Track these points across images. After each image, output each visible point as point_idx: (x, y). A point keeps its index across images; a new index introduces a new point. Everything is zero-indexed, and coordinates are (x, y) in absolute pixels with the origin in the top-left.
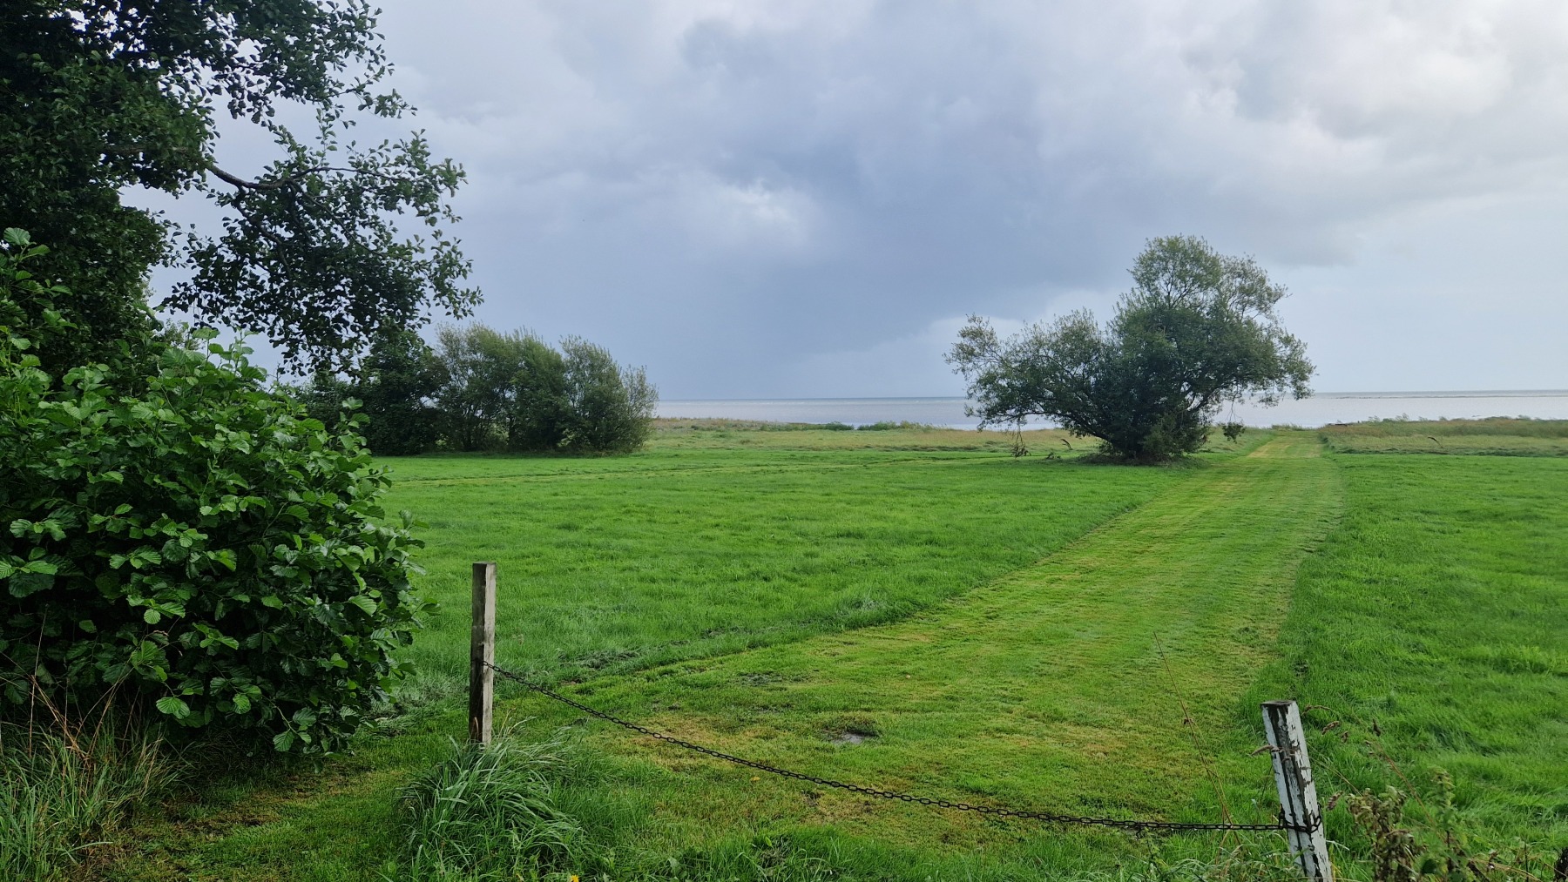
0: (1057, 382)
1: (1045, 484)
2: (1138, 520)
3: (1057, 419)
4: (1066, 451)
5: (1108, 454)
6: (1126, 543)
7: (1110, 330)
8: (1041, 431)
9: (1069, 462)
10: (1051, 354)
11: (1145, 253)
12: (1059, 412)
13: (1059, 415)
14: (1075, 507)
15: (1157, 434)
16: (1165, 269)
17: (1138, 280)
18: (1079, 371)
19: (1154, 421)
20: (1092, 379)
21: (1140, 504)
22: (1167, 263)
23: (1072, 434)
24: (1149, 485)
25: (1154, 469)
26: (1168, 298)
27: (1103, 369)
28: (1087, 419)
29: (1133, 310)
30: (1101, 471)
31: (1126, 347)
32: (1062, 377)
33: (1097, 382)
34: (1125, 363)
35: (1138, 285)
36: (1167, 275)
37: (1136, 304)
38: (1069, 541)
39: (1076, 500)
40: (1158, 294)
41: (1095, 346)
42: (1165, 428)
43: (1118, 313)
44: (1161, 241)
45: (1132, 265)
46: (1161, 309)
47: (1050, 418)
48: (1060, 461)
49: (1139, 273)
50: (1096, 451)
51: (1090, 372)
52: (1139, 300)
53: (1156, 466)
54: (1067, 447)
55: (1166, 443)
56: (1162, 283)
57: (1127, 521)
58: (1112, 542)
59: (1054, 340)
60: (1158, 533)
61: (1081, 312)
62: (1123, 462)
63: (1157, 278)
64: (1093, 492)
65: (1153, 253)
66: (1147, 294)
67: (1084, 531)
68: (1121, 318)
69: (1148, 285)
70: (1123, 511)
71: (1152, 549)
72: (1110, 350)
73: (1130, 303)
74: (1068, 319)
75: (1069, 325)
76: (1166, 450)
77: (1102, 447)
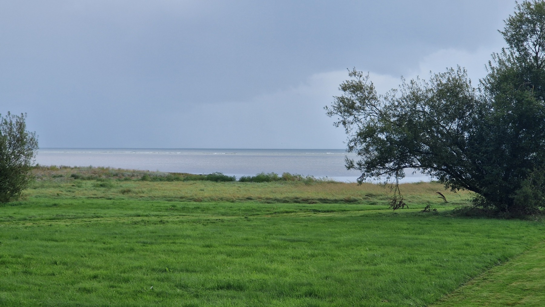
0: (433, 137)
1: (422, 237)
2: (509, 273)
3: (433, 172)
4: (442, 204)
5: (481, 207)
6: (498, 295)
7: (482, 88)
8: (418, 184)
9: (445, 215)
10: (427, 109)
11: (514, 15)
12: (435, 166)
13: (435, 169)
14: (450, 259)
15: (528, 189)
16: (533, 31)
17: (508, 41)
18: (454, 126)
19: (524, 175)
20: (466, 135)
21: (512, 256)
22: (535, 25)
23: (447, 187)
24: (520, 238)
25: (525, 223)
26: (536, 58)
27: (476, 124)
28: (461, 173)
29: (504, 69)
30: (475, 224)
31: (498, 104)
32: (438, 132)
33: (471, 137)
34: (497, 119)
35: (507, 45)
36: (534, 36)
37: (507, 64)
38: (445, 294)
39: (451, 252)
40: (527, 54)
41: (469, 102)
42: (534, 183)
43: (490, 71)
44: (529, 5)
45: (503, 26)
46: (530, 68)
47: (426, 171)
48: (436, 213)
49: (509, 34)
50: (470, 205)
51: (464, 128)
52: (509, 60)
53: (527, 219)
54: (442, 200)
55: (536, 197)
56: (531, 44)
57: (499, 274)
58: (485, 294)
59: (430, 95)
60: (528, 285)
61: (456, 69)
62: (495, 215)
63: (526, 40)
64: (467, 245)
65: (521, 15)
66: (517, 54)
67: (460, 283)
68: (492, 76)
69: (517, 46)
70: (496, 264)
71: (523, 301)
72: (483, 106)
73: (501, 62)
74: (443, 76)
75: (444, 81)
76: (536, 204)
77: (475, 200)
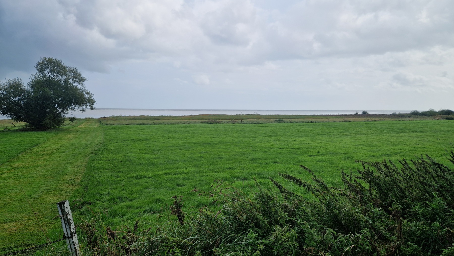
0: (7, 103)
1: (2, 139)
2: (38, 149)
3: (8, 116)
4: (13, 127)
5: (29, 128)
6: (33, 157)
7: (28, 86)
8: (3, 120)
9: (14, 131)
10: (4, 92)
11: (40, 62)
12: (9, 113)
13: (9, 114)
14: (14, 146)
15: (47, 120)
16: (48, 68)
17: (38, 70)
18: (17, 99)
19: (46, 116)
20: (22, 102)
21: (40, 144)
22: (48, 66)
23: (14, 121)
24: (44, 137)
25: (46, 132)
26: (49, 77)
27: (26, 99)
28: (20, 116)
29: (37, 80)
30: (26, 134)
31: (35, 92)
32: (10, 101)
33: (24, 103)
34: (35, 97)
35: (38, 72)
36: (48, 70)
37: (38, 78)
38: (11, 159)
39: (15, 144)
40: (45, 75)
41: (23, 91)
42: (50, 119)
43: (31, 80)
44: (46, 59)
45: (36, 65)
46: (47, 81)
47: (5, 115)
48: (10, 130)
49: (38, 68)
50: (25, 127)
51: (21, 100)
52: (39, 77)
53: (47, 131)
54: (13, 126)
55: (50, 123)
56: (47, 72)
57: (34, 150)
58: (27, 157)
59: (6, 88)
60: (45, 153)
61: (17, 79)
62: (35, 130)
63: (45, 70)
64: (22, 141)
65: (43, 62)
66: (42, 75)
67: (17, 155)
68: (32, 82)
69: (42, 72)
70: (33, 147)
71: (43, 158)
72: (28, 92)
73: (35, 77)
74: (11, 81)
75: (12, 83)
76: (50, 126)
77: (27, 125)
